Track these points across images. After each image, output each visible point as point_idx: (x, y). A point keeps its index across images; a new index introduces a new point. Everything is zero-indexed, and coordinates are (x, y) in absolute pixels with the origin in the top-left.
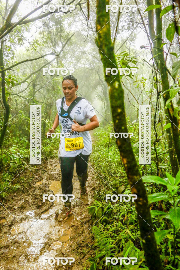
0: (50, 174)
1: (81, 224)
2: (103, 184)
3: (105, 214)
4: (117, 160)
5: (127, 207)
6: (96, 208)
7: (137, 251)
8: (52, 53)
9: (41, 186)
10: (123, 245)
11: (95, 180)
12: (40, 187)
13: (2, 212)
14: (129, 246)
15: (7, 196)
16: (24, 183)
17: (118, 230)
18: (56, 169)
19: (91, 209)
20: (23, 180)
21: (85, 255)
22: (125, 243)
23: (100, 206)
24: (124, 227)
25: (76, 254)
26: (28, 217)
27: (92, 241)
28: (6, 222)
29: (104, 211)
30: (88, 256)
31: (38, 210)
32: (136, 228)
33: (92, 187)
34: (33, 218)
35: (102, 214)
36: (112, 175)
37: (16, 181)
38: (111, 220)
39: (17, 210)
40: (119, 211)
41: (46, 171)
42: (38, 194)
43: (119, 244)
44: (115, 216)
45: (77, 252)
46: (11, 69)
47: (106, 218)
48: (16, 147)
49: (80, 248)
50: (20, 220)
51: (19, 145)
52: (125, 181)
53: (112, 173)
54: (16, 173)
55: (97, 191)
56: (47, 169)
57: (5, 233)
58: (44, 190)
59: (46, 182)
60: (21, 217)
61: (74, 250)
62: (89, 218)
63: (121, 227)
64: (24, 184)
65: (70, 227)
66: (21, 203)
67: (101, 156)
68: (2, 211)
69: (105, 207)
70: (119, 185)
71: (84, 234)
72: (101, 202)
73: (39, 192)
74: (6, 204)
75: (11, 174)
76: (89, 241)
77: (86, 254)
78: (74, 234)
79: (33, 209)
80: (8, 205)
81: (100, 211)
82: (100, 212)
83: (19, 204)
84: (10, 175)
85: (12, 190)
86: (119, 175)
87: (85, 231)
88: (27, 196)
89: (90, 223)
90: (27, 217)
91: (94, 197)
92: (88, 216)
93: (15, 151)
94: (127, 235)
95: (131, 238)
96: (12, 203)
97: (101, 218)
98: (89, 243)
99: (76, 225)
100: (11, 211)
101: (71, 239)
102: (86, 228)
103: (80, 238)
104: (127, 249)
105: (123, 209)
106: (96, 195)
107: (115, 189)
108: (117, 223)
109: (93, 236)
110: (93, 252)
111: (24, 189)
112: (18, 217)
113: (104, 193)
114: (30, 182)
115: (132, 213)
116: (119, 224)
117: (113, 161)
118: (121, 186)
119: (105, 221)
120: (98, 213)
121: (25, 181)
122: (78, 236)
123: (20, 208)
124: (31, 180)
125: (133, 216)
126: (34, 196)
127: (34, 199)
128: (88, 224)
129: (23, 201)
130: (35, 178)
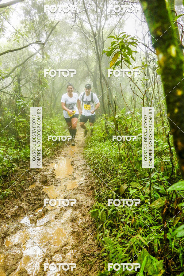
0: (43, 175)
1: (83, 230)
2: (102, 182)
3: (109, 217)
4: (115, 155)
6: (99, 211)
7: (153, 260)
8: (37, 42)
9: (34, 188)
10: (136, 253)
11: (92, 178)
12: (33, 191)
14: (144, 254)
17: (125, 235)
18: (50, 169)
19: (94, 213)
20: (14, 183)
22: (138, 251)
23: (103, 210)
24: (132, 231)
26: (23, 225)
27: (98, 249)
29: (109, 215)
30: (96, 267)
32: (146, 230)
33: (90, 187)
35: (107, 217)
36: (111, 172)
37: (6, 185)
38: (116, 223)
39: (9, 219)
40: (124, 212)
41: (39, 172)
42: (32, 198)
44: (123, 220)
45: (82, 263)
47: (111, 221)
48: (4, 148)
49: (85, 258)
50: (14, 230)
51: (7, 146)
52: (126, 178)
53: (110, 170)
54: (6, 176)
55: (97, 191)
58: (38, 193)
60: (15, 226)
61: (78, 261)
62: (91, 222)
63: (129, 231)
64: (15, 188)
66: (14, 210)
67: (96, 152)
69: (109, 209)
70: (120, 183)
71: (88, 240)
72: (103, 203)
73: (33, 196)
75: (1, 178)
76: (95, 248)
77: (93, 265)
78: (76, 241)
80: (0, 214)
81: (103, 214)
82: (104, 216)
83: (12, 211)
85: (2, 196)
86: (120, 172)
87: (89, 237)
88: (20, 202)
89: (94, 227)
90: (22, 226)
91: (93, 197)
92: (90, 220)
93: (3, 152)
94: (138, 242)
95: (144, 244)
96: (4, 210)
97: (105, 223)
98: (95, 251)
99: (78, 231)
100: (3, 221)
101: (74, 247)
102: (89, 235)
103: (84, 246)
104: (141, 259)
105: (129, 210)
106: (96, 195)
107: (117, 188)
108: (124, 228)
109: (98, 243)
110: (101, 262)
111: (15, 193)
112: (11, 227)
113: (105, 193)
114: (23, 186)
115: (139, 214)
116: (127, 227)
117: (111, 156)
118: (123, 184)
119: (110, 225)
120: (101, 217)
121: (17, 184)
122: (82, 244)
123: (13, 216)
124: (23, 183)
125: (141, 218)
126: (27, 201)
127: (29, 205)
128: (91, 229)
129: (16, 207)
130: (27, 181)
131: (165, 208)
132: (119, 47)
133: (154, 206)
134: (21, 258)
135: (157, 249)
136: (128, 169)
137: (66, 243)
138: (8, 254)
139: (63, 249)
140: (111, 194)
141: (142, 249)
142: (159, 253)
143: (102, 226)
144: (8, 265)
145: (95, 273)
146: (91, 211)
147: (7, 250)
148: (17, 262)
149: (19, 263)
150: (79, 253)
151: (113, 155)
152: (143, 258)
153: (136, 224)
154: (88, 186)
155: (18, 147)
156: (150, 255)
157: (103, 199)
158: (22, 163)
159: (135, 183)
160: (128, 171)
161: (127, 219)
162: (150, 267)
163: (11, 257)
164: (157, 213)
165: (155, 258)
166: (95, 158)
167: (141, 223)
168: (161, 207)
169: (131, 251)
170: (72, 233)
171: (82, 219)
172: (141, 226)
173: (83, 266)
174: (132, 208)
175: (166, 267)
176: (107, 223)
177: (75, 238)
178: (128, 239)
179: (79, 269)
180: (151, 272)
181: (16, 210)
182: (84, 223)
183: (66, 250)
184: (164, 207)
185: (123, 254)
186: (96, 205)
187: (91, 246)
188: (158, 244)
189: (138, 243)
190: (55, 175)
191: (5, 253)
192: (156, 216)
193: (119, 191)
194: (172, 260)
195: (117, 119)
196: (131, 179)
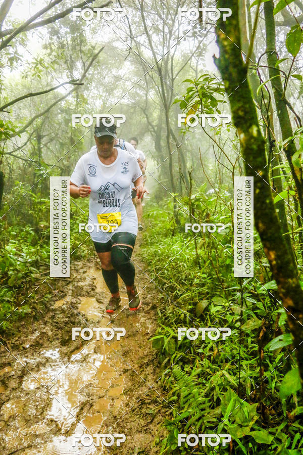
0: (78, 286)
1: (140, 367)
2: (169, 298)
3: (180, 347)
4: (189, 257)
6: (165, 337)
7: (243, 404)
8: (72, 81)
9: (64, 306)
10: (219, 395)
11: (154, 292)
12: (62, 310)
13: (3, 355)
14: (230, 396)
15: (10, 327)
17: (204, 373)
18: (87, 278)
19: (157, 340)
20: (33, 298)
21: (154, 417)
22: (222, 393)
23: (171, 336)
24: (214, 367)
25: (139, 416)
26: (49, 359)
28: (13, 370)
30: (159, 417)
31: (65, 348)
32: (234, 367)
33: (151, 305)
34: (58, 360)
35: (176, 348)
36: (182, 282)
38: (190, 357)
39: (28, 349)
41: (70, 282)
42: (62, 320)
43: (211, 395)
44: (200, 351)
45: (140, 413)
46: (4, 110)
47: (184, 354)
48: (15, 243)
49: (144, 406)
50: (36, 366)
51: (19, 240)
52: (206, 290)
53: (182, 279)
54: (20, 287)
55: (161, 310)
56: (70, 279)
57: (13, 389)
58: (70, 313)
59: (73, 301)
60: (37, 360)
61: (133, 411)
62: (153, 355)
63: (209, 367)
64: (35, 305)
65: (122, 373)
66: (34, 338)
67: (160, 252)
68: (4, 352)
70: (197, 298)
71: (147, 382)
72: (171, 328)
73: (63, 318)
74: (9, 340)
75: (12, 290)
76: (158, 393)
77: (155, 415)
78: (130, 384)
79: (56, 347)
80: (13, 342)
81: (171, 343)
82: (172, 345)
83: (31, 339)
84: (9, 291)
85: (16, 316)
86: (196, 281)
87: (150, 377)
88: (43, 326)
89: (156, 364)
90: (47, 361)
91: (155, 320)
92: (150, 352)
93: (14, 250)
94: (223, 380)
95: (230, 384)
96: (19, 338)
97: (174, 355)
98: (158, 397)
99: (132, 369)
100: (19, 352)
101: (127, 392)
102: (150, 373)
103: (142, 390)
104: (226, 402)
106: (159, 317)
107: (192, 306)
108: (202, 362)
110: (168, 411)
111: (36, 313)
112: (32, 361)
113: (173, 313)
114: (46, 302)
115: (225, 344)
116: (206, 362)
117: (183, 259)
118: (202, 299)
119: (182, 359)
120: (168, 347)
121: (37, 300)
122: (138, 387)
123: (34, 345)
124: (47, 298)
125: (228, 349)
126: (54, 324)
127: (56, 330)
128: (152, 365)
129: (37, 334)
130: (53, 295)
131: (262, 331)
132: (199, 95)
133: (246, 327)
135: (249, 391)
136: (210, 277)
140: (183, 315)
141: (227, 390)
142: (253, 396)
143: (169, 360)
144: (29, 415)
145: (160, 425)
146: (153, 339)
147: (27, 394)
148: (43, 412)
150: (135, 400)
151: (187, 257)
152: (229, 401)
154: (147, 304)
155: (39, 242)
156: (239, 398)
157: (170, 322)
158: (45, 267)
159: (220, 298)
160: (209, 281)
161: (207, 350)
162: (239, 414)
163: (34, 404)
164: (252, 342)
166: (159, 260)
167: (227, 355)
168: (256, 329)
169: (212, 393)
170: (123, 371)
171: (139, 351)
172: (226, 360)
173: (141, 417)
175: (262, 417)
176: (176, 356)
177: (128, 379)
178: (208, 378)
179: (134, 421)
180: (240, 419)
181: (37, 337)
182: (142, 358)
184: (260, 329)
185: (200, 399)
186: (160, 331)
187: (152, 389)
188: (252, 385)
189: (222, 383)
190: (95, 286)
191: (23, 398)
192: (250, 347)
193: (195, 310)
194: (272, 408)
195: (193, 201)
196: (214, 292)
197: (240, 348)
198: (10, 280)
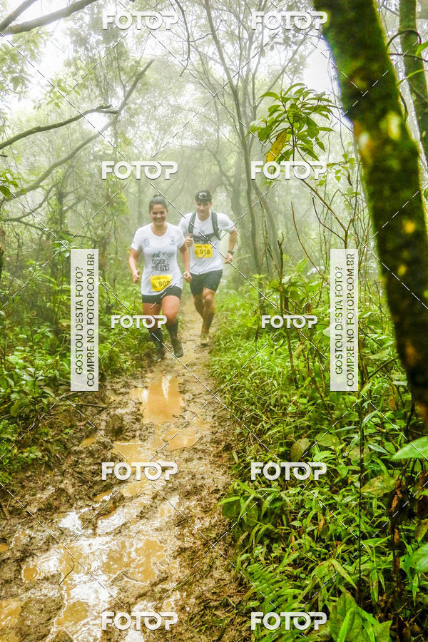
0: (115, 415)
1: (204, 545)
2: (250, 434)
3: (266, 515)
4: (281, 370)
5: (319, 493)
6: (242, 500)
7: (366, 620)
8: (102, 107)
9: (94, 447)
10: (327, 602)
11: (228, 424)
12: (90, 452)
14: (345, 607)
15: (8, 481)
16: (50, 443)
17: (303, 559)
18: (129, 402)
19: (230, 505)
20: (47, 434)
21: (223, 631)
22: (331, 598)
23: (251, 498)
25: (199, 629)
26: (65, 531)
28: (8, 550)
29: (264, 510)
30: (232, 633)
32: (351, 548)
33: (223, 443)
35: (259, 516)
36: (271, 409)
37: (28, 438)
38: (281, 530)
39: (34, 516)
40: (301, 505)
41: (104, 409)
42: (88, 469)
44: (297, 523)
45: (201, 624)
47: (270, 526)
48: (24, 351)
49: (207, 612)
50: (45, 543)
51: (31, 347)
52: (307, 423)
53: (270, 405)
54: (27, 418)
55: (238, 452)
56: (104, 403)
57: (7, 582)
58: (102, 458)
60: (47, 534)
61: (191, 619)
62: (224, 526)
63: (311, 549)
64: (49, 445)
65: (176, 553)
66: (45, 497)
67: (238, 362)
69: (265, 498)
70: (293, 435)
71: (214, 570)
73: (90, 465)
74: (6, 501)
75: (16, 422)
76: (232, 589)
77: (226, 628)
78: (187, 572)
80: (13, 504)
81: (252, 509)
82: (253, 512)
83: (40, 498)
84: (12, 424)
85: (19, 463)
86: (291, 409)
87: (218, 563)
88: (59, 478)
89: (229, 539)
90: (63, 533)
91: (229, 468)
92: (220, 521)
93: (21, 361)
94: (332, 575)
95: (345, 581)
96: (23, 497)
97: (256, 529)
98: (230, 597)
99: (191, 547)
100: (20, 521)
101: (182, 586)
102: (219, 556)
103: (205, 584)
104: (339, 616)
105: (312, 500)
106: (235, 463)
107: (285, 448)
108: (299, 541)
109: (239, 576)
110: (245, 622)
111: (49, 458)
112: (38, 536)
113: (256, 459)
114: (66, 441)
115: (336, 509)
116: (306, 540)
117: (272, 373)
118: (300, 437)
119: (268, 534)
120: (247, 515)
121: (53, 437)
122: (201, 578)
123: (44, 510)
124: (66, 434)
125: (340, 519)
126: (76, 475)
127: (80, 484)
128: (222, 543)
129: (51, 490)
130: (77, 428)
131: (396, 498)
132: (288, 117)
133: (369, 490)
134: (59, 608)
135: (376, 594)
136: (312, 402)
137: (164, 575)
138: (30, 600)
139: (157, 589)
141: (340, 593)
142: (383, 604)
143: (249, 535)
144: (29, 624)
146: (224, 501)
147: (27, 590)
148: (50, 619)
149: (54, 620)
150: (194, 600)
151: (278, 369)
152: (344, 615)
153: (329, 533)
154: (218, 442)
155: (58, 349)
156: (360, 609)
158: (67, 387)
159: (327, 435)
160: (311, 408)
161: (307, 521)
162: (360, 638)
163: (37, 606)
164: (379, 507)
165: (371, 615)
166: (236, 375)
167: (339, 530)
168: (385, 495)
169: (316, 596)
170: (178, 551)
171: (202, 518)
172: (339, 538)
173: (203, 631)
174: (319, 496)
175: (397, 637)
176: (259, 530)
177: (184, 564)
178: (309, 568)
179: (192, 638)
181: (51, 496)
182: (207, 529)
183: (164, 591)
184: (393, 494)
185: (296, 605)
186: (236, 487)
187: (222, 583)
188: (379, 582)
189: (331, 579)
190: (141, 415)
191: (22, 596)
192: (376, 514)
193: (289, 454)
194: (413, 622)
195: (286, 286)
196: (319, 426)
197: (360, 517)
198: (13, 407)
